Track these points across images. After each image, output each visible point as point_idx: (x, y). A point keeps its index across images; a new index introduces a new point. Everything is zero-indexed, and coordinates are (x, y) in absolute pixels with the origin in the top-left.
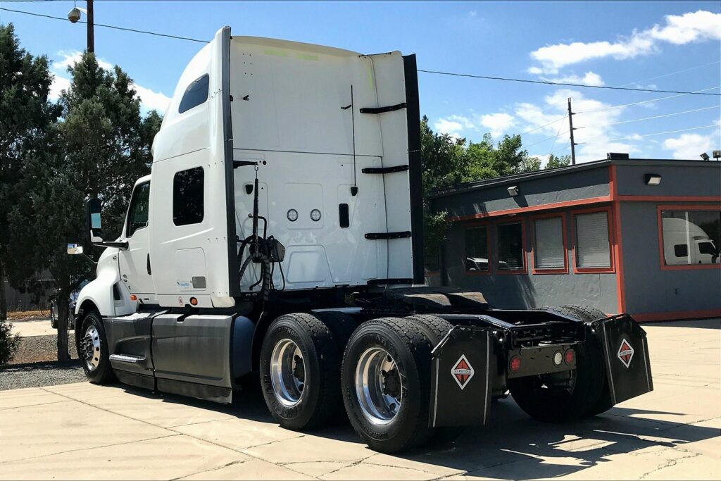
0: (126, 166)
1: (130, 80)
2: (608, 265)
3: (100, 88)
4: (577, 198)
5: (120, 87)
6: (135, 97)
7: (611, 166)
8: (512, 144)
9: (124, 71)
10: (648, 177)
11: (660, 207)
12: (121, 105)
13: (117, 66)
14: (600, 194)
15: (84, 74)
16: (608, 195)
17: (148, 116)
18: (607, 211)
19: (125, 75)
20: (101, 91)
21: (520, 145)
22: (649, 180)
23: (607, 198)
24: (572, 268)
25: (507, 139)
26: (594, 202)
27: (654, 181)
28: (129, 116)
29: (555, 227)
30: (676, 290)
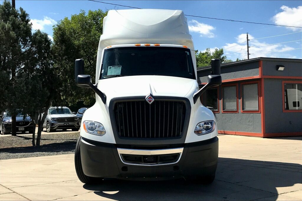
0: (22, 56)
1: (27, 15)
2: (257, 109)
3: (11, 17)
4: (243, 77)
5: (22, 17)
6: (29, 23)
7: (260, 61)
8: (219, 53)
9: (24, 10)
10: (278, 67)
11: (284, 82)
12: (22, 26)
13: (21, 8)
14: (254, 75)
15: (4, 11)
16: (258, 75)
17: (35, 32)
18: (258, 83)
19: (25, 12)
20: (11, 19)
21: (223, 54)
22: (278, 68)
23: (258, 76)
24: (240, 111)
25: (217, 51)
26: (252, 78)
27: (281, 69)
28: (25, 32)
29: (232, 91)
30: (290, 122)
